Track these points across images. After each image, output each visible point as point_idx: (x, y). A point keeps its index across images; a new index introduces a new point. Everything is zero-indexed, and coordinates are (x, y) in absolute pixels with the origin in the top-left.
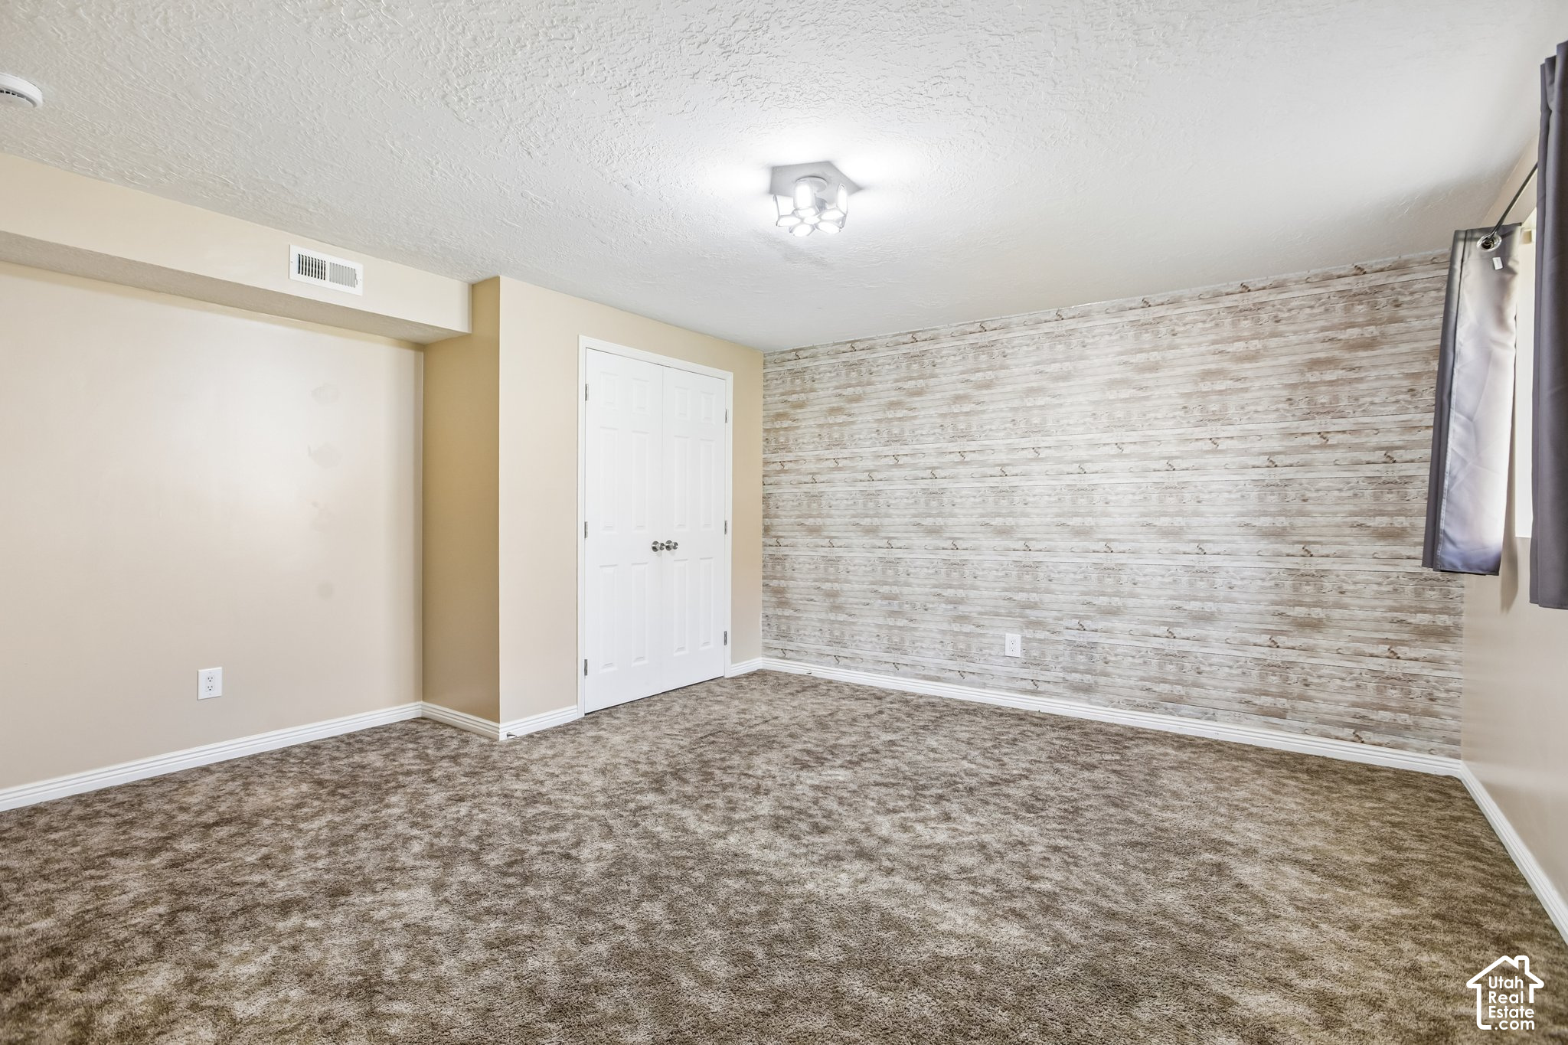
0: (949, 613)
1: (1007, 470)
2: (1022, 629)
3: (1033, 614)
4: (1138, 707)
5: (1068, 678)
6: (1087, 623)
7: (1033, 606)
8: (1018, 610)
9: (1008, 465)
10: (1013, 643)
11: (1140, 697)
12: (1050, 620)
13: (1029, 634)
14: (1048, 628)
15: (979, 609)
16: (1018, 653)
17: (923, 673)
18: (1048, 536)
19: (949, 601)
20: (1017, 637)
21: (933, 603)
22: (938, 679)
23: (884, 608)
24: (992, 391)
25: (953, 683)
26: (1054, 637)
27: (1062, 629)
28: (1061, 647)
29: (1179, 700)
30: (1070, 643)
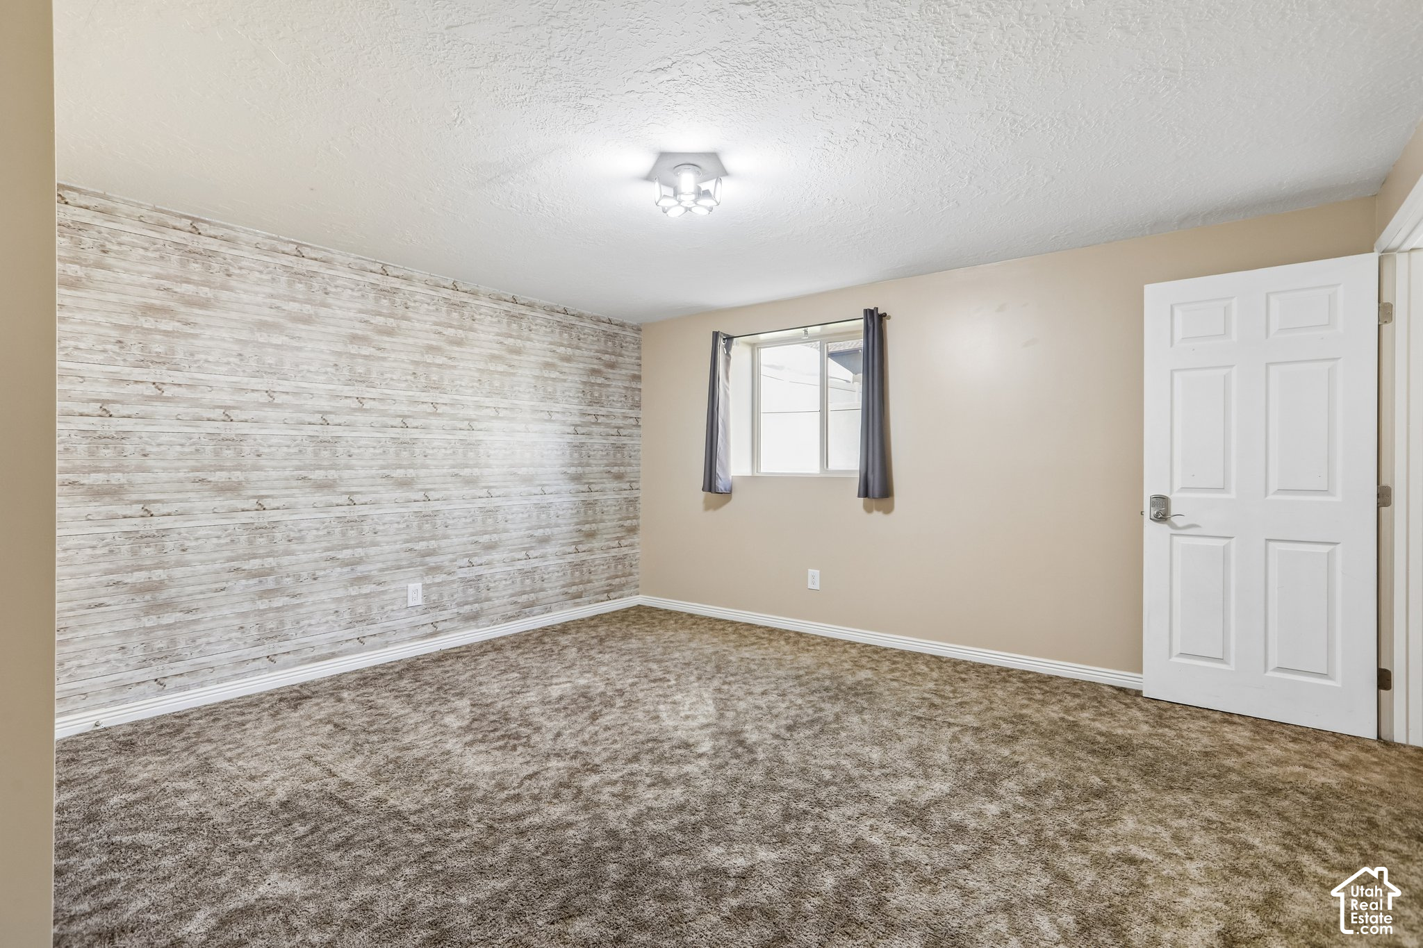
0: (346, 577)
1: (409, 421)
2: (422, 576)
3: (431, 561)
4: (508, 618)
5: (461, 611)
6: (475, 560)
7: (432, 553)
8: (419, 559)
9: (409, 417)
10: (415, 592)
11: (511, 610)
12: (447, 563)
13: (428, 580)
14: (446, 570)
15: (380, 565)
16: (419, 602)
17: (312, 655)
18: (445, 486)
19: (345, 564)
20: (419, 585)
21: (325, 570)
22: (333, 655)
23: (253, 589)
24: (394, 340)
25: (353, 654)
26: (451, 578)
27: (455, 569)
28: (455, 586)
29: (531, 604)
30: (463, 580)
